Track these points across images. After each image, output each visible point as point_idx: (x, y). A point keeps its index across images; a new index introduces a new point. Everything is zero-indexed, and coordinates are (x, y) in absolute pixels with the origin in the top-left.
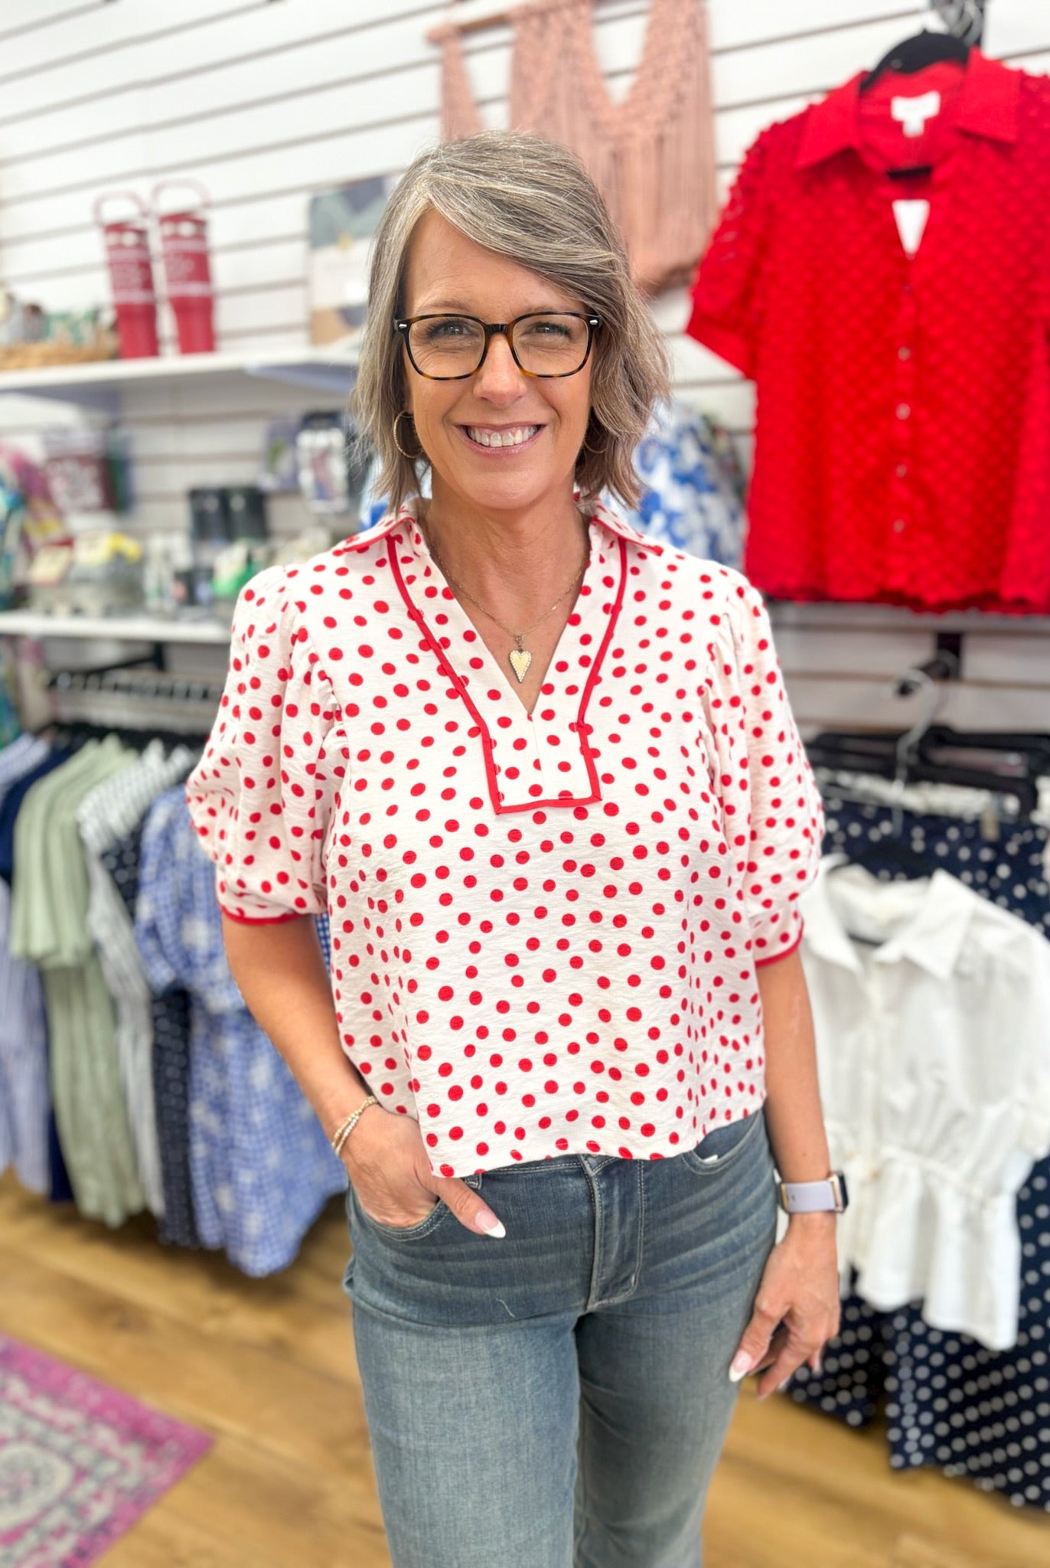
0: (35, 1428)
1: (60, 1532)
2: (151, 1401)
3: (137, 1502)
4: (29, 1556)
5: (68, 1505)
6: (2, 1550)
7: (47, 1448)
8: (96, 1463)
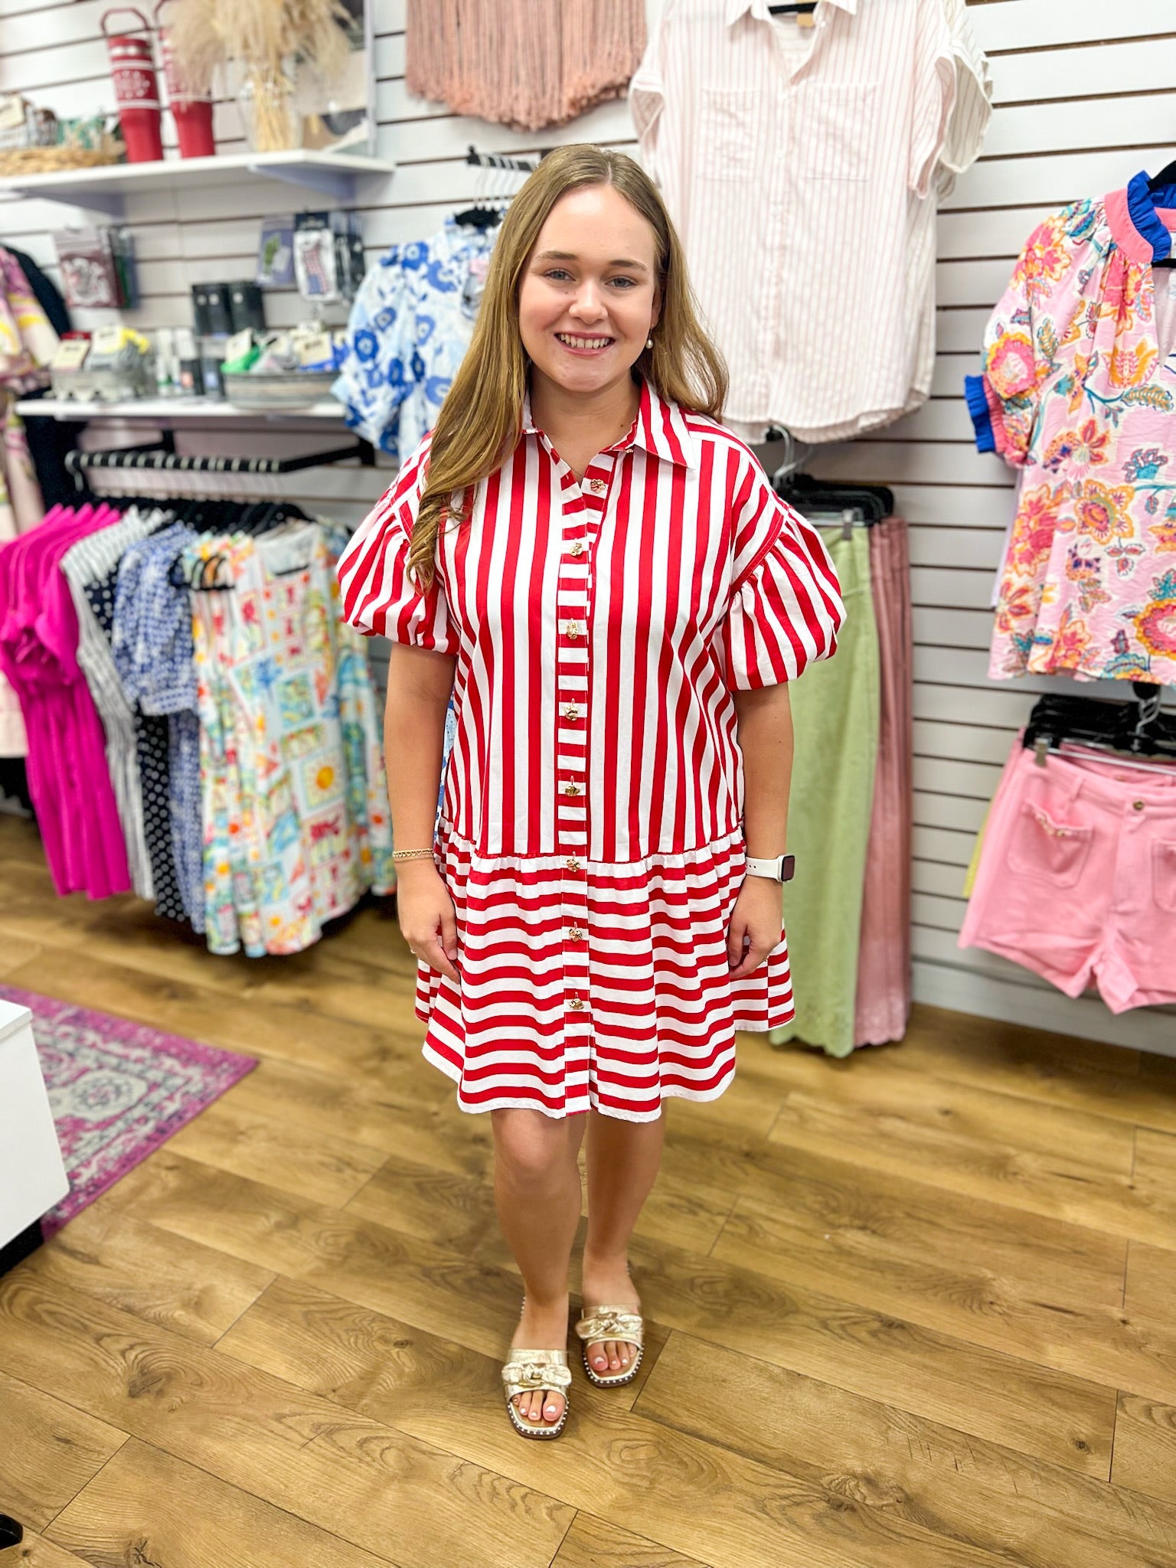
0: (114, 1061)
1: (144, 1120)
2: (203, 1041)
3: (202, 1101)
4: (118, 1135)
5: (146, 1105)
6: (96, 1133)
7: (125, 1072)
8: (165, 1079)
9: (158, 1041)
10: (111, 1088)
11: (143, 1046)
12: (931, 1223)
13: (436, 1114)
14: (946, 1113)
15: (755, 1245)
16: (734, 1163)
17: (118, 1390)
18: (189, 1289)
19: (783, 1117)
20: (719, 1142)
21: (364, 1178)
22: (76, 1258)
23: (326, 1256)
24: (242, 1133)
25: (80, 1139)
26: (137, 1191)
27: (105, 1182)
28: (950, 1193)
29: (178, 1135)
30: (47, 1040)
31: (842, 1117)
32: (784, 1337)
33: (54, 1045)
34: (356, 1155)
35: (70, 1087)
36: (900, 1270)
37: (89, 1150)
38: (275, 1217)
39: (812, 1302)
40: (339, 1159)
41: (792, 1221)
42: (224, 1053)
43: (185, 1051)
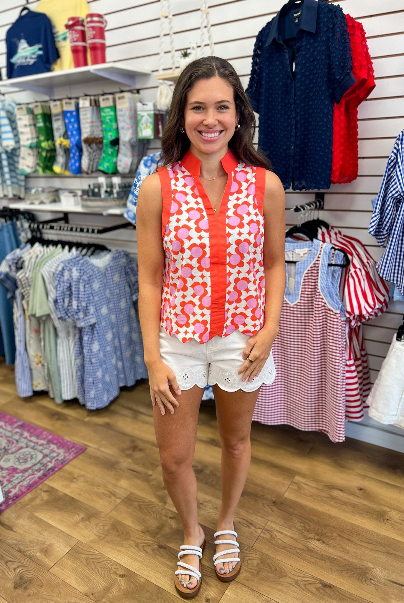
0: (32, 444)
1: (39, 470)
2: (67, 438)
3: (62, 463)
4: (29, 476)
5: (41, 464)
6: (21, 474)
7: (35, 449)
8: (50, 453)
9: (50, 437)
10: (29, 456)
11: (44, 439)
12: (348, 540)
13: (151, 475)
14: (361, 489)
15: (273, 544)
16: (268, 505)
17: (10, 585)
18: (44, 544)
19: (291, 486)
20: (263, 496)
21: (119, 501)
22: (4, 527)
23: (98, 534)
24: (75, 478)
25: (14, 476)
26: (32, 500)
27: (20, 495)
28: (359, 527)
29: (51, 478)
30: (9, 434)
31: (317, 488)
32: (280, 587)
33: (11, 437)
34: (117, 491)
35: (15, 454)
36: (332, 560)
37: (17, 482)
38: (82, 515)
39: (293, 572)
40: (111, 492)
41: (289, 534)
42: (74, 444)
43: (59, 442)
